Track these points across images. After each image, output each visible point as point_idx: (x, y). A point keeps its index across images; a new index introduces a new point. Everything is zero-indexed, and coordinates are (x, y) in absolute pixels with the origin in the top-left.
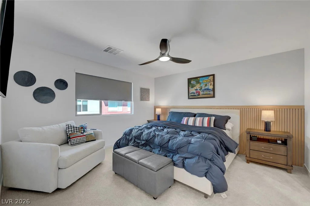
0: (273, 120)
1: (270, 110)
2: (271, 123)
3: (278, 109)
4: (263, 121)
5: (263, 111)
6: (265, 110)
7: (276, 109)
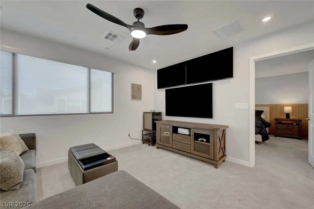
0: (291, 112)
1: (289, 106)
2: (290, 114)
3: (294, 106)
4: (285, 113)
5: (285, 107)
6: (286, 106)
7: (293, 106)
